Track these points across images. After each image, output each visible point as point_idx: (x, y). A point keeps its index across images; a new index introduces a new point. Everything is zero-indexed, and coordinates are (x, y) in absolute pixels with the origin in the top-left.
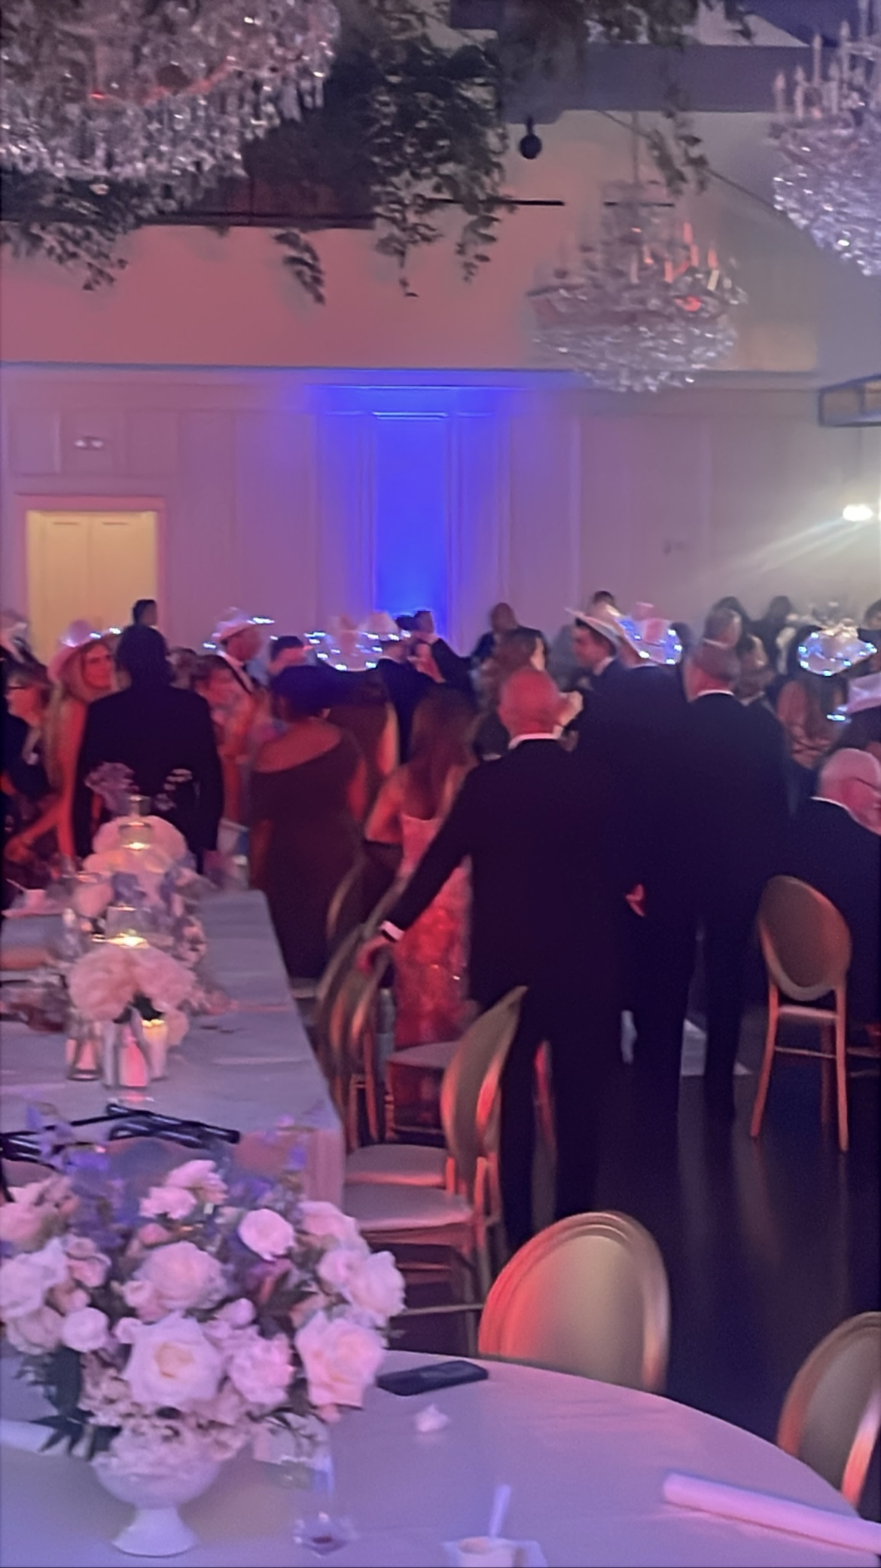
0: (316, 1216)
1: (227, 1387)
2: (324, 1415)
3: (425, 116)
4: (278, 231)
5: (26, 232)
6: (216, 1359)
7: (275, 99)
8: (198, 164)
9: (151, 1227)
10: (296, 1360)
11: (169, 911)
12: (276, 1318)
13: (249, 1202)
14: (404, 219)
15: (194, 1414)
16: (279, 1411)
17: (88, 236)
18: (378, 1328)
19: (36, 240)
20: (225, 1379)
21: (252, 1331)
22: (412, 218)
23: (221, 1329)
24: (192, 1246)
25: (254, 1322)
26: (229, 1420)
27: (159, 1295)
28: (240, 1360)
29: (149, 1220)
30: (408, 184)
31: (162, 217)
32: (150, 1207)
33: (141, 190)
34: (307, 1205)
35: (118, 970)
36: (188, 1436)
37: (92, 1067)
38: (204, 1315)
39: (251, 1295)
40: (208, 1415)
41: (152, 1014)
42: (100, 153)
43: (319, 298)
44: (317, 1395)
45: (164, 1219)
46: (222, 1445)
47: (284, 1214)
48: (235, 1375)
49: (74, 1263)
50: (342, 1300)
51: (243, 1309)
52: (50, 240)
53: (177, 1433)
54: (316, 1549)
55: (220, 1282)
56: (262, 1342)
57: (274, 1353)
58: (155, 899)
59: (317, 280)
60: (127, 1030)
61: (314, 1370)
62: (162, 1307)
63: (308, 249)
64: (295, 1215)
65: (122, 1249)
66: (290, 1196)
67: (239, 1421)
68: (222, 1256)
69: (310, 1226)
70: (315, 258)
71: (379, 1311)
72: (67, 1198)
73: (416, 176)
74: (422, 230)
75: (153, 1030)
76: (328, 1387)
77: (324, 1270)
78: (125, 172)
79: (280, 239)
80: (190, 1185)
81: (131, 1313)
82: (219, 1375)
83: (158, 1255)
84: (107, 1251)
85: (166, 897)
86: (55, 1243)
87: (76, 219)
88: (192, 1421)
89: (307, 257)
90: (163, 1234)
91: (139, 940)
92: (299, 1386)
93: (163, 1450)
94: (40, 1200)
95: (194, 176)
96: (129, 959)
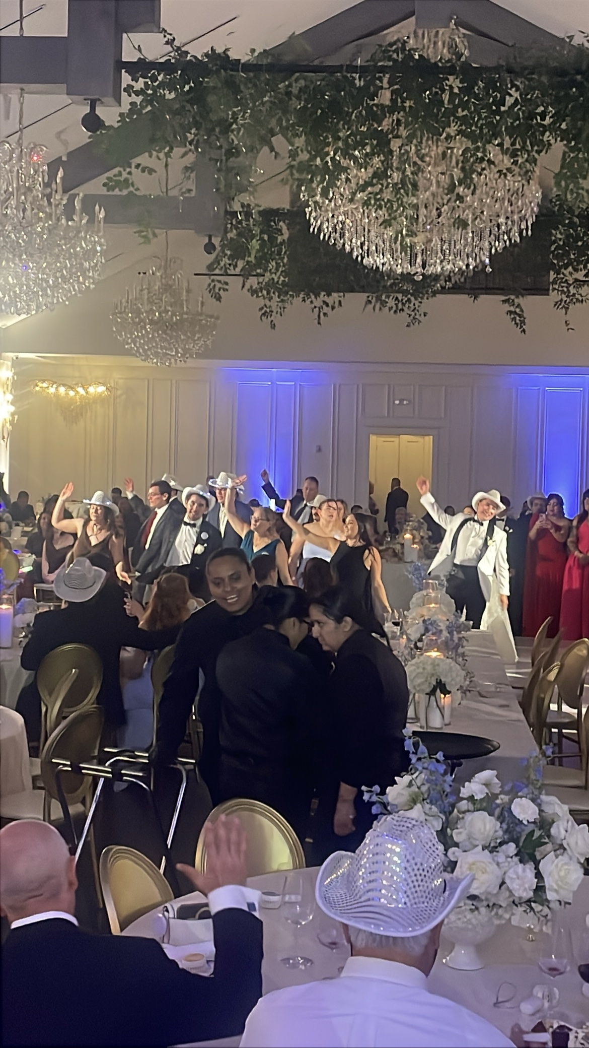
0: (549, 803)
1: (504, 886)
2: (551, 906)
3: (581, 239)
4: (504, 298)
5: (378, 298)
6: (499, 873)
7: (508, 232)
8: (468, 266)
9: (465, 802)
10: (539, 875)
11: (452, 639)
12: (528, 854)
13: (514, 794)
14: (568, 291)
15: (487, 899)
16: (529, 901)
17: (409, 301)
18: (580, 863)
19: (384, 303)
20: (503, 883)
21: (516, 859)
22: (572, 290)
23: (501, 857)
24: (486, 814)
25: (516, 855)
26: (504, 905)
27: (470, 837)
28: (511, 874)
29: (463, 799)
30: (571, 274)
31: (443, 290)
32: (465, 792)
33: (436, 277)
34: (543, 797)
35: (429, 668)
36: (483, 910)
37: (413, 716)
38: (493, 850)
39: (516, 841)
40: (493, 900)
41: (446, 692)
42: (419, 260)
43: (524, 331)
44: (550, 895)
45: (471, 798)
46: (500, 917)
47: (533, 800)
48: (507, 881)
49: (427, 818)
50: (562, 847)
51: (511, 848)
52: (391, 302)
53: (477, 908)
54: (549, 974)
55: (500, 833)
56: (521, 866)
57: (528, 872)
58: (445, 634)
59: (523, 322)
60: (433, 698)
61: (548, 882)
62: (471, 843)
63: (519, 306)
64: (539, 801)
65: (451, 812)
66: (536, 793)
67: (508, 905)
68: (501, 819)
69: (544, 807)
70: (522, 311)
71: (581, 854)
72: (423, 784)
73: (576, 270)
74: (577, 296)
75: (445, 700)
76: (556, 891)
77: (553, 831)
78: (430, 270)
79: (504, 301)
80: (484, 782)
81: (457, 845)
82: (500, 881)
83: (469, 817)
84: (444, 813)
85: (451, 633)
86: (418, 806)
87: (405, 293)
88: (485, 903)
89: (518, 310)
90: (471, 807)
91: (438, 654)
92: (540, 889)
93: (469, 916)
94: (410, 785)
95: (464, 272)
96: (435, 663)
